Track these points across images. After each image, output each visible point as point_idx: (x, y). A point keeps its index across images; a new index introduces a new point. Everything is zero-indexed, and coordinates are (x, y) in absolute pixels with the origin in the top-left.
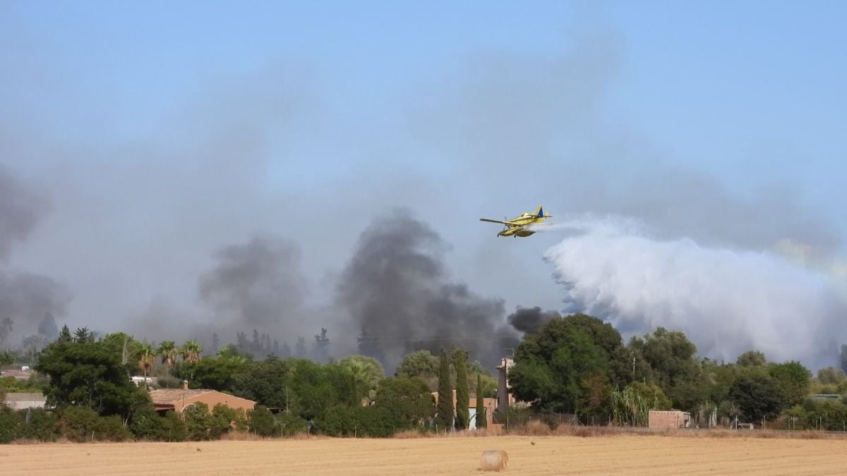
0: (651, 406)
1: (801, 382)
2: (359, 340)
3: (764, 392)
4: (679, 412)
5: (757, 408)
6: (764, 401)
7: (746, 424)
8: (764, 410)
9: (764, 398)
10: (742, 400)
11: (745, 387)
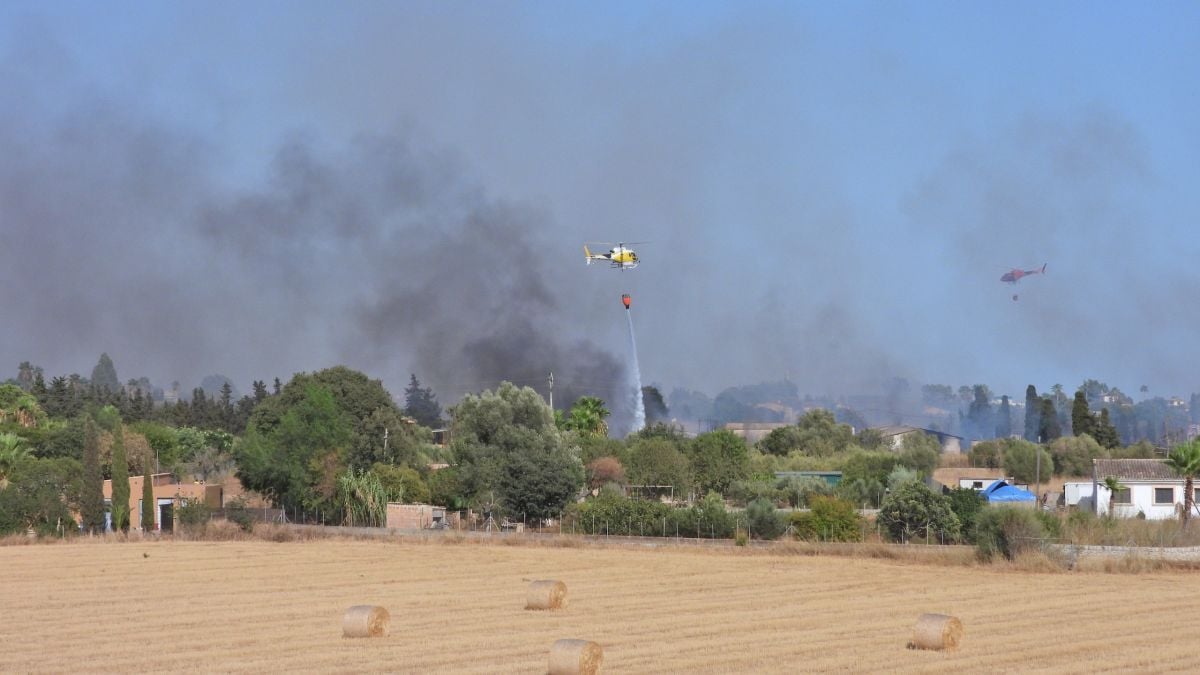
0: (393, 498)
1: (735, 458)
2: (408, 391)
3: (537, 478)
4: (424, 506)
5: (529, 501)
6: (540, 491)
7: (512, 524)
8: (542, 504)
9: (539, 486)
10: (509, 489)
11: (515, 472)
